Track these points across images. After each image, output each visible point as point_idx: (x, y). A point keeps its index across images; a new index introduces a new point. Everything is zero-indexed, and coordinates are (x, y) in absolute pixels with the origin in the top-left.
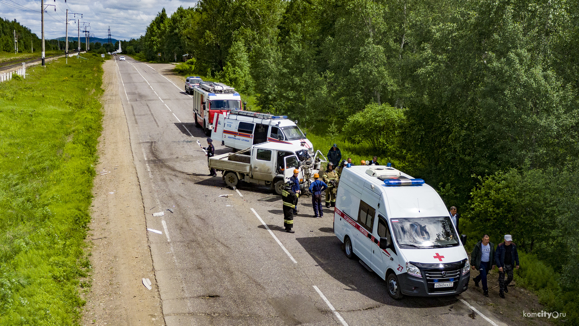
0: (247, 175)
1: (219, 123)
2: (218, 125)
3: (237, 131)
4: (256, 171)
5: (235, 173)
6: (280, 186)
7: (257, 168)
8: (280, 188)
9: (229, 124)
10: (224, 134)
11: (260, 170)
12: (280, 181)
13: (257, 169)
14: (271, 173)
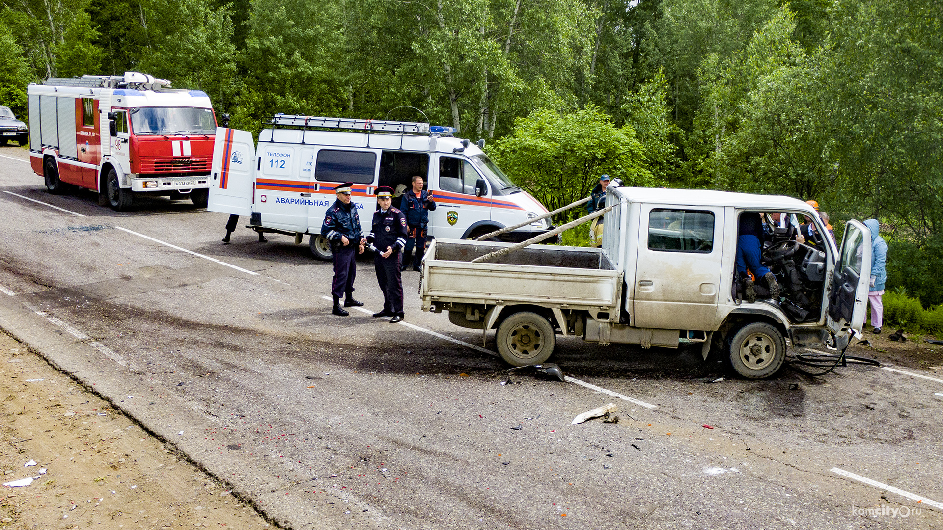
0: (603, 315)
1: (236, 160)
2: (232, 165)
3: (313, 180)
4: (648, 298)
5: (546, 312)
6: (746, 344)
7: (650, 283)
8: (747, 351)
9: (275, 159)
10: (259, 192)
11: (665, 291)
12: (749, 327)
13: (651, 289)
14: (712, 300)
